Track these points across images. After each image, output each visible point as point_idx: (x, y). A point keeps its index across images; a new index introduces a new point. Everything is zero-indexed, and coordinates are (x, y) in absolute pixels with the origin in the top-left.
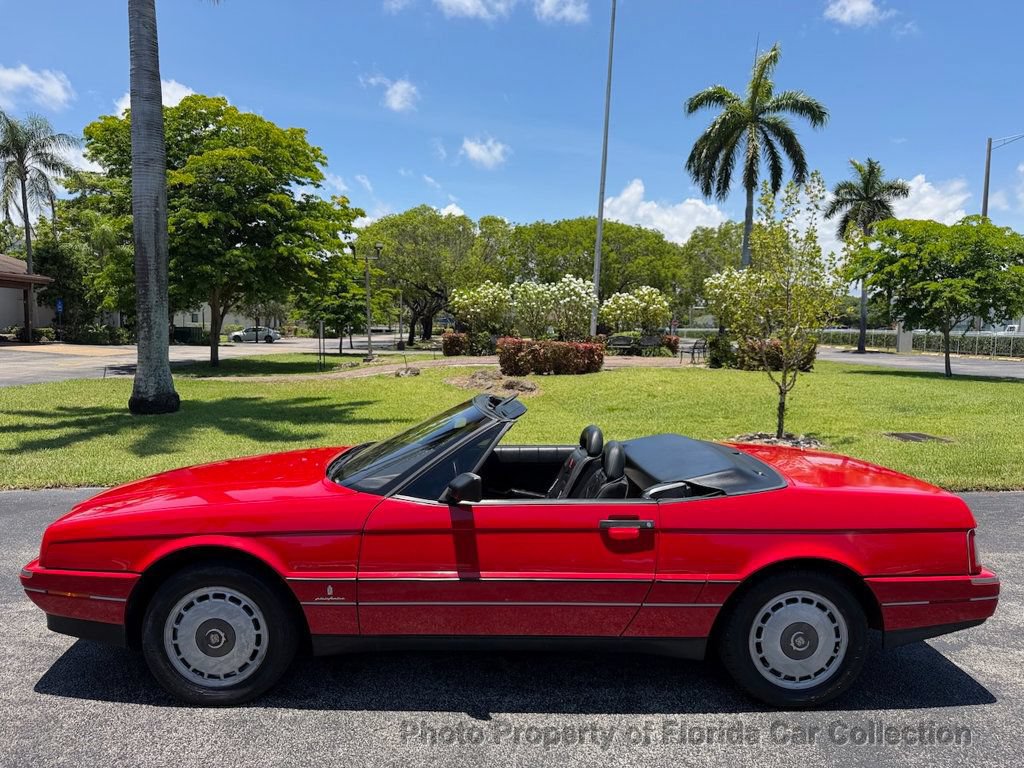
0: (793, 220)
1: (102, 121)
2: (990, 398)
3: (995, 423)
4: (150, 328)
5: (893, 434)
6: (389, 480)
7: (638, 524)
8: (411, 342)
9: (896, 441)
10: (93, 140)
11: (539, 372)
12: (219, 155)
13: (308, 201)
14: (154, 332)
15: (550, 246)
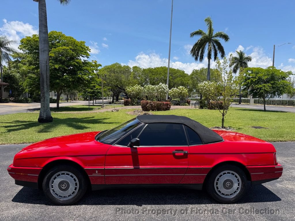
0: (226, 68)
1: (26, 38)
2: (277, 117)
3: (280, 123)
4: (44, 98)
5: (253, 127)
6: (113, 141)
7: (183, 152)
8: (113, 102)
9: (254, 129)
10: (23, 44)
11: (153, 110)
12: (61, 48)
13: (85, 62)
14: (46, 99)
15: (153, 74)
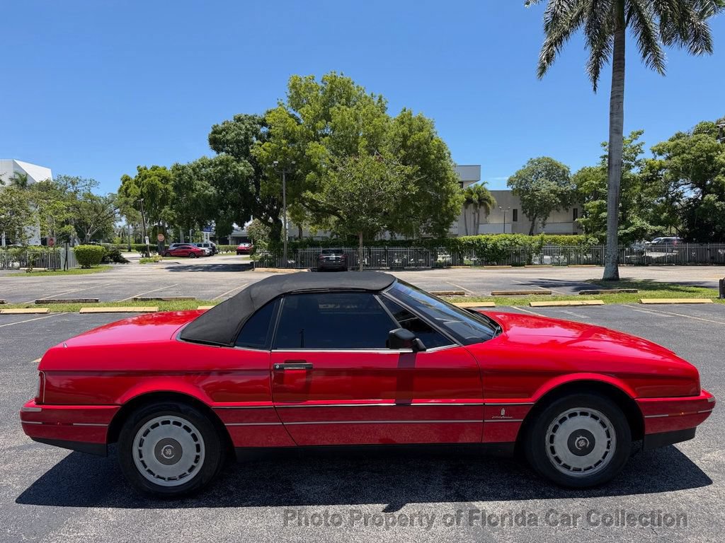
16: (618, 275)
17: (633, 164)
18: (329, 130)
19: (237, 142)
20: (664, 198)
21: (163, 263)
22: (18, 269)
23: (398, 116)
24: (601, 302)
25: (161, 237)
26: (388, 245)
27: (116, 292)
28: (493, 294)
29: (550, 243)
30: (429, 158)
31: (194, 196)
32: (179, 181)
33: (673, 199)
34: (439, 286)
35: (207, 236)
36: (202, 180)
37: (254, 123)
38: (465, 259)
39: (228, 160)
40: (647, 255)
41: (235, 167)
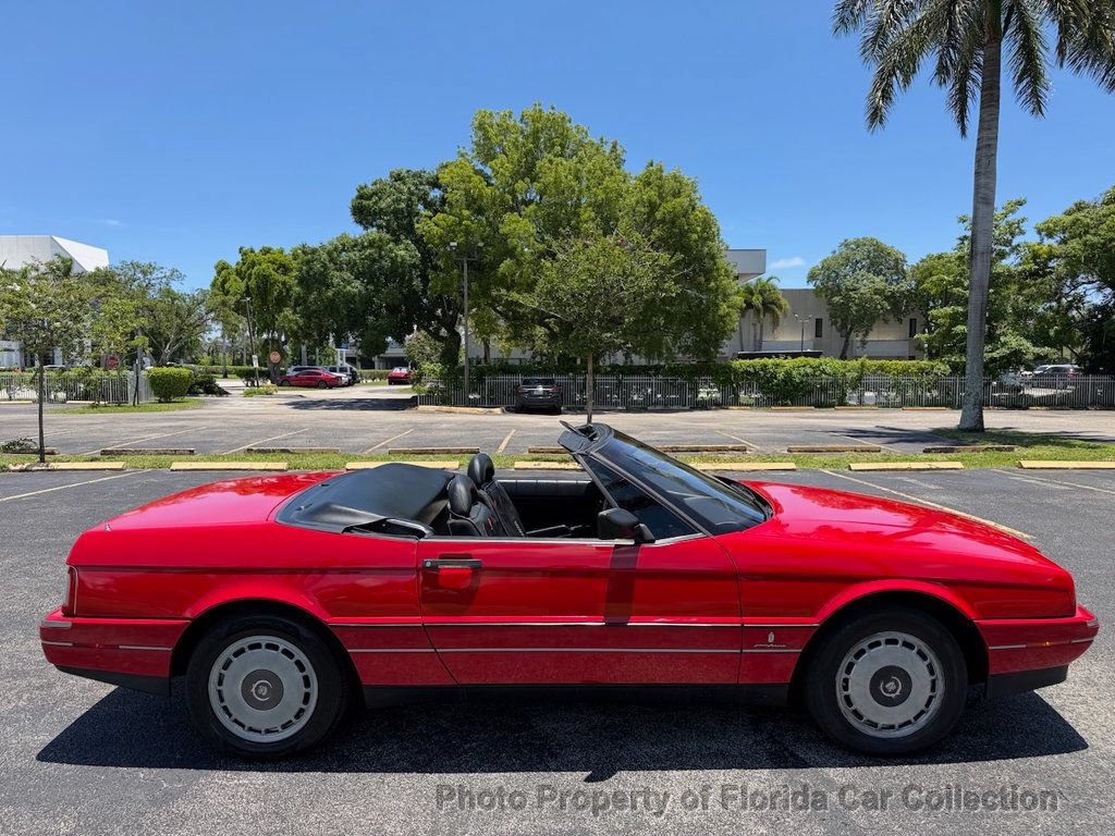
16: (982, 423)
17: (1007, 249)
18: (534, 194)
19: (396, 212)
20: (1054, 304)
21: (279, 396)
22: (64, 402)
23: (641, 173)
24: (958, 465)
25: (275, 357)
26: (623, 373)
27: (217, 439)
28: (789, 451)
29: (874, 373)
30: (689, 238)
31: (330, 294)
32: (308, 272)
33: (1070, 306)
34: (705, 437)
35: (341, 355)
36: (341, 270)
37: (421, 184)
38: (742, 395)
39: (381, 240)
40: (1027, 392)
41: (391, 251)
